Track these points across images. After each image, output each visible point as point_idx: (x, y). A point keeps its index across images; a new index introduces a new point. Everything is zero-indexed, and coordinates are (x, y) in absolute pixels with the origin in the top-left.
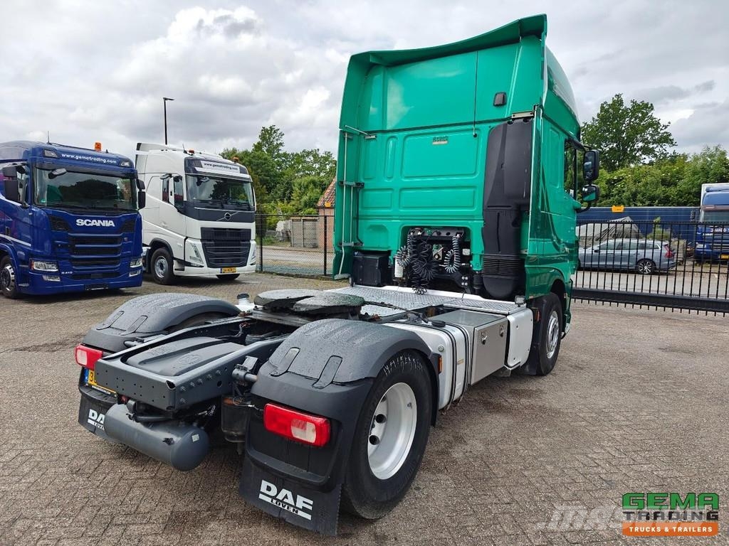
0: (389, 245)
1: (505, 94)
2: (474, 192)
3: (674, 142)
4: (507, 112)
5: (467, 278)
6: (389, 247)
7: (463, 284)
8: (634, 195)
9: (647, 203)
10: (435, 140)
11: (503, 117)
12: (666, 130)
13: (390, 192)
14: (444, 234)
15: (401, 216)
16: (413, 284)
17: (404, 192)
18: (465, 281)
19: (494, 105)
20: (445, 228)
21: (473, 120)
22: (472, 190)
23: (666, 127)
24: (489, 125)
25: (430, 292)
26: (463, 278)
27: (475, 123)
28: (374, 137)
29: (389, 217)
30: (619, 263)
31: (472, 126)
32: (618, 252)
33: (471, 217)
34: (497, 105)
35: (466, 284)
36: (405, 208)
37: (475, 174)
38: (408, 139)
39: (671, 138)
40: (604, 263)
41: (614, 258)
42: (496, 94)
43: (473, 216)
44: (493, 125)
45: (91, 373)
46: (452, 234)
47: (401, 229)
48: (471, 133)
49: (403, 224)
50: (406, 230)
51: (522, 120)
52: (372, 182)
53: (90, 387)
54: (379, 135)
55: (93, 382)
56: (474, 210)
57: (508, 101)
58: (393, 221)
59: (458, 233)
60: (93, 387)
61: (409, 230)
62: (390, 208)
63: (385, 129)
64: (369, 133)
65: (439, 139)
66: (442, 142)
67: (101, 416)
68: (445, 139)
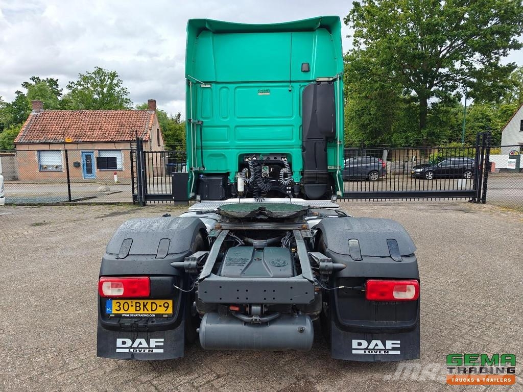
0: (228, 168)
1: (308, 64)
2: (292, 129)
4: (312, 76)
5: (290, 188)
6: (227, 170)
7: (287, 192)
10: (259, 91)
11: (308, 79)
13: (226, 129)
14: (272, 158)
15: (237, 146)
16: (255, 195)
17: (238, 128)
18: (289, 190)
19: (302, 71)
20: (271, 154)
21: (289, 80)
22: (290, 128)
25: (267, 200)
26: (287, 188)
27: (290, 82)
28: (209, 86)
29: (226, 147)
31: (289, 84)
33: (291, 147)
34: (304, 71)
35: (290, 192)
36: (239, 140)
37: (291, 117)
38: (238, 89)
42: (303, 64)
43: (293, 145)
44: (302, 84)
45: (117, 303)
46: (278, 158)
47: (238, 156)
48: (287, 89)
49: (239, 152)
50: (242, 157)
51: (327, 83)
52: (209, 120)
53: (119, 316)
54: (213, 85)
55: (122, 311)
56: (293, 141)
57: (311, 69)
58: (230, 150)
59: (282, 158)
60: (123, 315)
61: (245, 157)
62: (227, 140)
63: (218, 81)
64: (206, 83)
65: (262, 91)
66: (266, 94)
67: (138, 341)
68: (267, 91)
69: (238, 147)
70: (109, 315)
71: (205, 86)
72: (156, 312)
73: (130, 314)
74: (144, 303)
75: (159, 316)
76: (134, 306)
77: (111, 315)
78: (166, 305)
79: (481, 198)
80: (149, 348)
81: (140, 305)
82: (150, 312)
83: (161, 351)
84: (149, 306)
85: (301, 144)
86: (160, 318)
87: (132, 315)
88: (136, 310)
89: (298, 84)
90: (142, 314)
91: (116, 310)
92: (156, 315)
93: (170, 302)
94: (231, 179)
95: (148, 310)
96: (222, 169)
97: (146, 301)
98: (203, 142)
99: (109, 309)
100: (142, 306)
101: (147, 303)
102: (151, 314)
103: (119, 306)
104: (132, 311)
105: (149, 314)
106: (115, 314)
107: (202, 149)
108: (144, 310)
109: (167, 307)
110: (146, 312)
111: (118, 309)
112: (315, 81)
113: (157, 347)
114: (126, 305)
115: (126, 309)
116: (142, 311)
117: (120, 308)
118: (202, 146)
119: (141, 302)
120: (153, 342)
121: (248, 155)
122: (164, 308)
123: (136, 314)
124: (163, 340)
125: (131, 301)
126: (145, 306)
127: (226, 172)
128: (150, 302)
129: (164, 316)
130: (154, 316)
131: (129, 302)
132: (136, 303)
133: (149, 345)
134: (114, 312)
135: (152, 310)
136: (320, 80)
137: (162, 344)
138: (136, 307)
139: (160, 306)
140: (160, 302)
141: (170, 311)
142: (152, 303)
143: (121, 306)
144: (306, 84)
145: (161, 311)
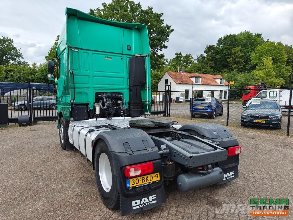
0: (89, 101)
1: (130, 46)
2: (124, 80)
3: (23, 57)
4: (132, 52)
6: (88, 102)
7: (122, 114)
8: (20, 78)
9: (26, 81)
11: (131, 54)
12: (20, 52)
13: (88, 77)
14: (114, 95)
16: (106, 116)
17: (94, 77)
18: (122, 112)
19: (127, 49)
20: (113, 93)
22: (122, 79)
23: (20, 50)
24: (127, 56)
25: (113, 118)
26: (122, 111)
27: (122, 54)
28: (77, 50)
29: (88, 88)
30: (42, 106)
31: (121, 55)
32: (42, 102)
33: (123, 89)
34: (129, 50)
35: (123, 114)
36: (95, 84)
37: (123, 73)
38: (94, 55)
39: (22, 55)
40: (37, 106)
41: (40, 104)
42: (128, 46)
43: (124, 88)
44: (128, 56)
45: (132, 180)
46: (117, 95)
47: (95, 93)
48: (121, 58)
49: (95, 92)
50: (97, 94)
51: (141, 57)
52: (78, 71)
53: (134, 188)
54: (80, 50)
55: (135, 185)
56: (124, 86)
57: (132, 49)
58: (90, 90)
59: (119, 95)
60: (136, 187)
61: (98, 94)
62: (88, 84)
63: (82, 48)
64: (75, 48)
65: (107, 58)
66: (109, 59)
67: (143, 199)
68: (111, 58)
69: (94, 88)
70: (129, 188)
71: (74, 50)
72: (153, 181)
73: (140, 185)
74: (146, 177)
75: (154, 182)
76: (142, 180)
77: (130, 188)
78: (157, 176)
79: (168, 114)
80: (149, 202)
81: (144, 179)
82: (150, 181)
83: (155, 201)
84: (149, 179)
85: (128, 88)
86: (155, 183)
87: (141, 186)
88: (143, 182)
89: (126, 56)
90: (146, 183)
91: (132, 184)
92: (153, 182)
93: (158, 174)
94: (90, 107)
95: (148, 181)
96: (85, 101)
97: (147, 176)
98: (75, 85)
99: (128, 185)
100: (145, 179)
101: (148, 177)
102: (150, 182)
103: (134, 182)
104: (141, 183)
105: (149, 183)
106: (132, 187)
107: (74, 89)
108: (146, 181)
109: (157, 177)
110: (148, 182)
111: (133, 183)
112: (134, 55)
113: (153, 200)
114: (137, 180)
115: (137, 182)
116: (145, 182)
117: (134, 183)
118: (74, 87)
119: (145, 177)
120: (151, 198)
121: (100, 93)
122: (155, 178)
123: (143, 184)
124: (155, 195)
125: (140, 177)
126: (147, 179)
127: (88, 103)
128: (149, 176)
129: (156, 182)
130: (152, 183)
131: (139, 178)
132: (142, 178)
133: (149, 200)
134: (131, 186)
135: (150, 180)
136: (137, 55)
137: (155, 198)
138: (143, 180)
139: (154, 177)
140: (154, 175)
141: (159, 179)
142: (150, 176)
143: (135, 182)
144: (130, 56)
145: (155, 179)
